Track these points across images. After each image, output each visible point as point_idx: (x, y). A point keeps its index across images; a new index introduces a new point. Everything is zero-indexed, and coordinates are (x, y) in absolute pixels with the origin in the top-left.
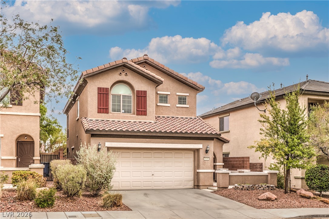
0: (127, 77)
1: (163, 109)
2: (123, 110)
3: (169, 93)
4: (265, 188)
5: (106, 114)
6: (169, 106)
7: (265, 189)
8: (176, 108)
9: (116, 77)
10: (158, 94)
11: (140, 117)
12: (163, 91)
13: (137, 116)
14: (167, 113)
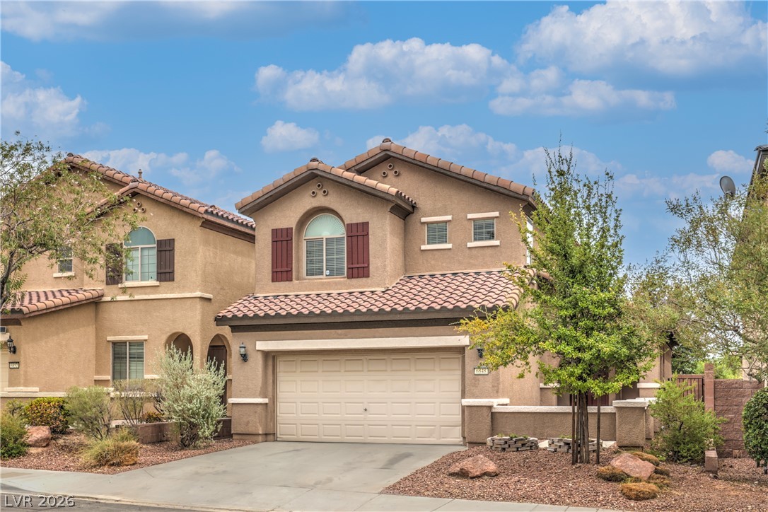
0: (328, 198)
1: (436, 256)
2: (327, 270)
3: (449, 218)
4: (560, 446)
5: (287, 283)
6: (450, 249)
7: (558, 450)
8: (468, 251)
9: (306, 202)
10: (424, 223)
11: (354, 281)
12: (434, 216)
13: (349, 281)
14: (444, 264)
